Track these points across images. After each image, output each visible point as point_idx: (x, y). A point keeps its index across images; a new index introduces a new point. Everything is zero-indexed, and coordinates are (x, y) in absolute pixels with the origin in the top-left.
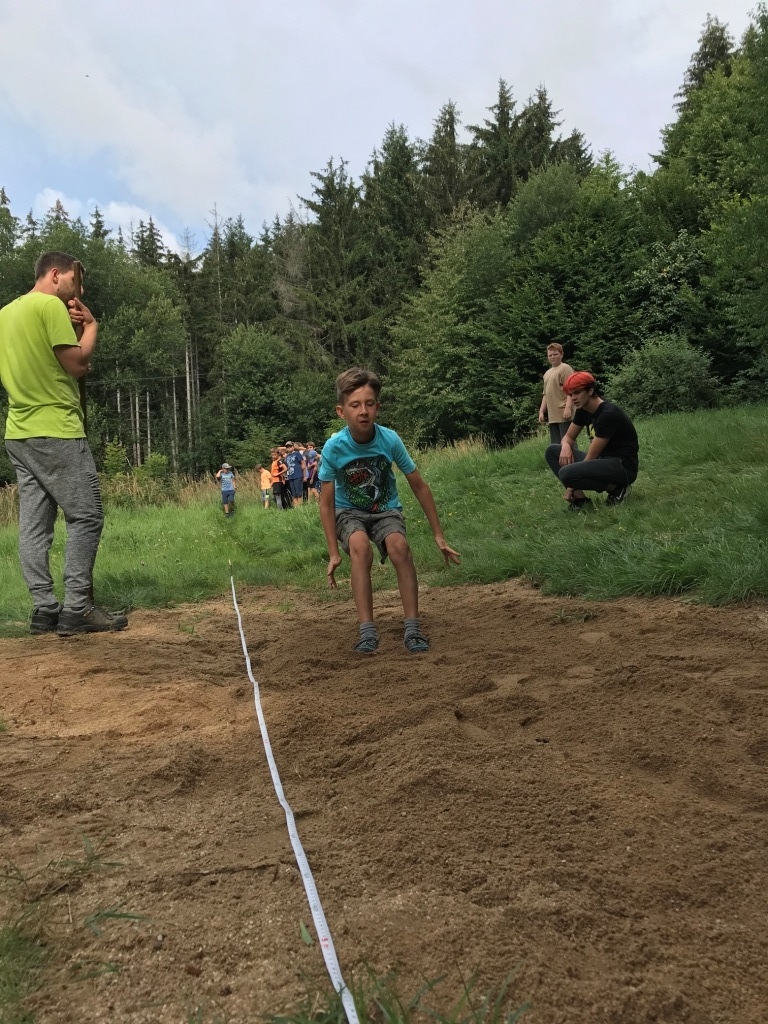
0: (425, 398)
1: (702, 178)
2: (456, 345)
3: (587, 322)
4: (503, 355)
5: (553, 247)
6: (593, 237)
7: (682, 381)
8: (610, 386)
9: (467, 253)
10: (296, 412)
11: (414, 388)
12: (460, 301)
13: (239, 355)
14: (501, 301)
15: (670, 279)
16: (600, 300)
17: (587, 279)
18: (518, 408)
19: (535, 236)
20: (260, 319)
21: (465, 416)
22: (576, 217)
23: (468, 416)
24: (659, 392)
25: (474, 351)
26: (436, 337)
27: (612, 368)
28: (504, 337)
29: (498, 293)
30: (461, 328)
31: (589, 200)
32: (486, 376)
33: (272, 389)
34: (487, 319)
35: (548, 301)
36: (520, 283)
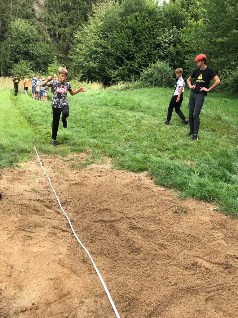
0: (84, 63)
1: (184, 10)
2: (97, 47)
3: (140, 50)
4: (112, 55)
5: (134, 21)
6: (147, 21)
7: (165, 77)
8: (143, 74)
9: (106, 15)
10: (37, 56)
11: (80, 59)
12: (101, 31)
13: (17, 30)
14: (114, 36)
15: (168, 42)
16: (145, 44)
17: (143, 35)
18: (113, 74)
19: (129, 15)
20: (27, 18)
21: (96, 73)
22: (143, 12)
23: (97, 72)
24: (158, 79)
25: (102, 50)
26: (90, 42)
27: (145, 68)
28: (113, 48)
29: (114, 32)
30: (99, 41)
31: (148, 7)
32: (105, 60)
33: (29, 46)
34: (108, 41)
35: (129, 40)
36: (121, 31)
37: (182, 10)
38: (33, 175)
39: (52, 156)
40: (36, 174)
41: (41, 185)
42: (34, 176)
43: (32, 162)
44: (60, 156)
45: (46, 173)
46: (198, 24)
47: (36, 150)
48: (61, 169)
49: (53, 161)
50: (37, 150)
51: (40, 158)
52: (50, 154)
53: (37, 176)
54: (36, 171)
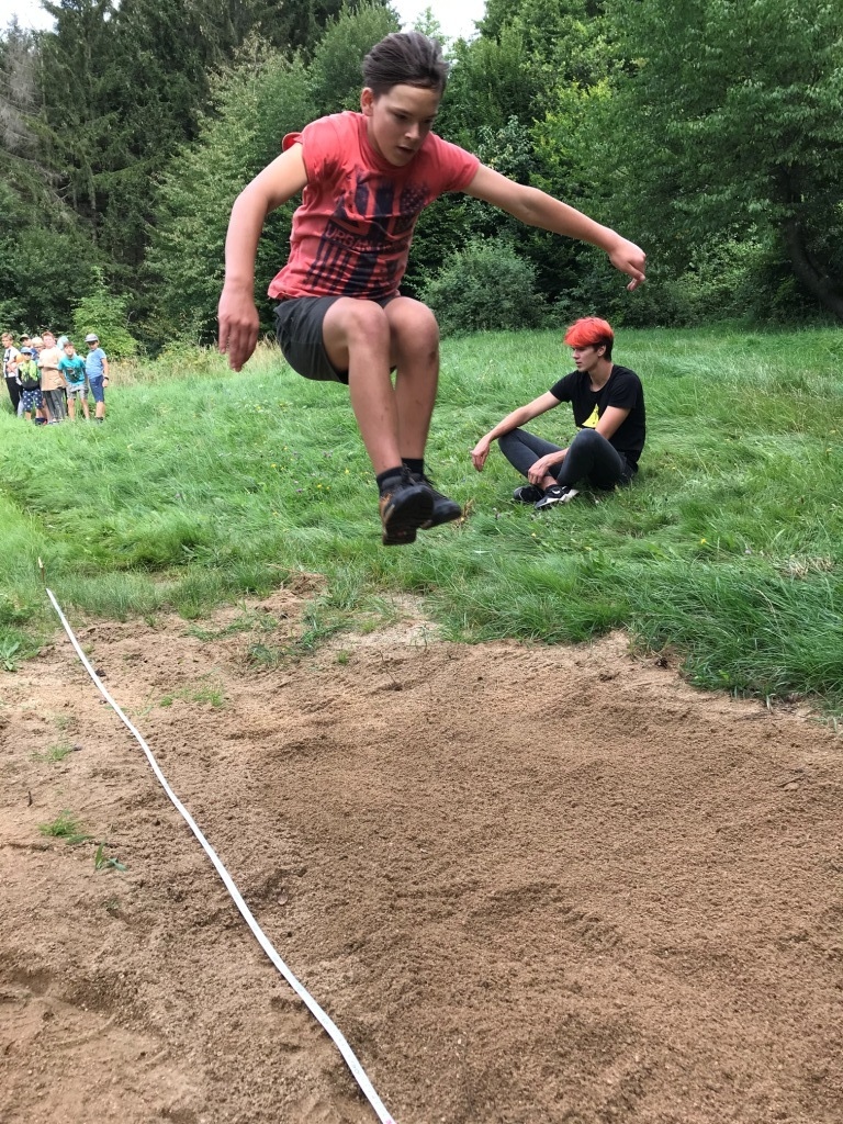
0: (204, 282)
1: (537, 56)
7: (507, 295)
8: (427, 292)
9: (260, 105)
11: (190, 268)
24: (482, 305)
27: (430, 271)
37: (530, 59)
38: (55, 738)
39: (141, 621)
40: (72, 725)
41: (103, 790)
42: (57, 740)
43: (40, 667)
44: (176, 619)
45: (121, 714)
46: (596, 98)
47: (58, 608)
48: (197, 679)
49: (150, 645)
50: (60, 604)
51: (81, 640)
52: (129, 616)
53: (73, 741)
54: (68, 713)
